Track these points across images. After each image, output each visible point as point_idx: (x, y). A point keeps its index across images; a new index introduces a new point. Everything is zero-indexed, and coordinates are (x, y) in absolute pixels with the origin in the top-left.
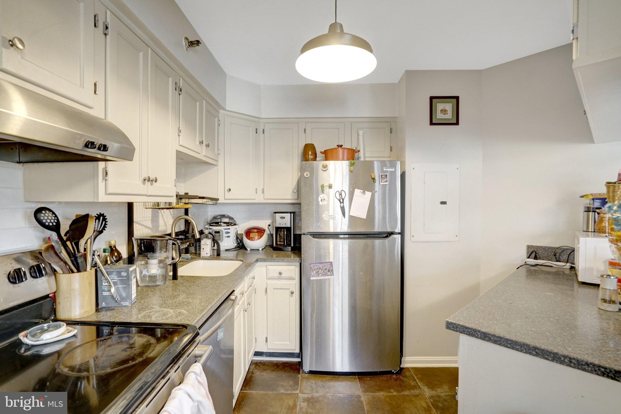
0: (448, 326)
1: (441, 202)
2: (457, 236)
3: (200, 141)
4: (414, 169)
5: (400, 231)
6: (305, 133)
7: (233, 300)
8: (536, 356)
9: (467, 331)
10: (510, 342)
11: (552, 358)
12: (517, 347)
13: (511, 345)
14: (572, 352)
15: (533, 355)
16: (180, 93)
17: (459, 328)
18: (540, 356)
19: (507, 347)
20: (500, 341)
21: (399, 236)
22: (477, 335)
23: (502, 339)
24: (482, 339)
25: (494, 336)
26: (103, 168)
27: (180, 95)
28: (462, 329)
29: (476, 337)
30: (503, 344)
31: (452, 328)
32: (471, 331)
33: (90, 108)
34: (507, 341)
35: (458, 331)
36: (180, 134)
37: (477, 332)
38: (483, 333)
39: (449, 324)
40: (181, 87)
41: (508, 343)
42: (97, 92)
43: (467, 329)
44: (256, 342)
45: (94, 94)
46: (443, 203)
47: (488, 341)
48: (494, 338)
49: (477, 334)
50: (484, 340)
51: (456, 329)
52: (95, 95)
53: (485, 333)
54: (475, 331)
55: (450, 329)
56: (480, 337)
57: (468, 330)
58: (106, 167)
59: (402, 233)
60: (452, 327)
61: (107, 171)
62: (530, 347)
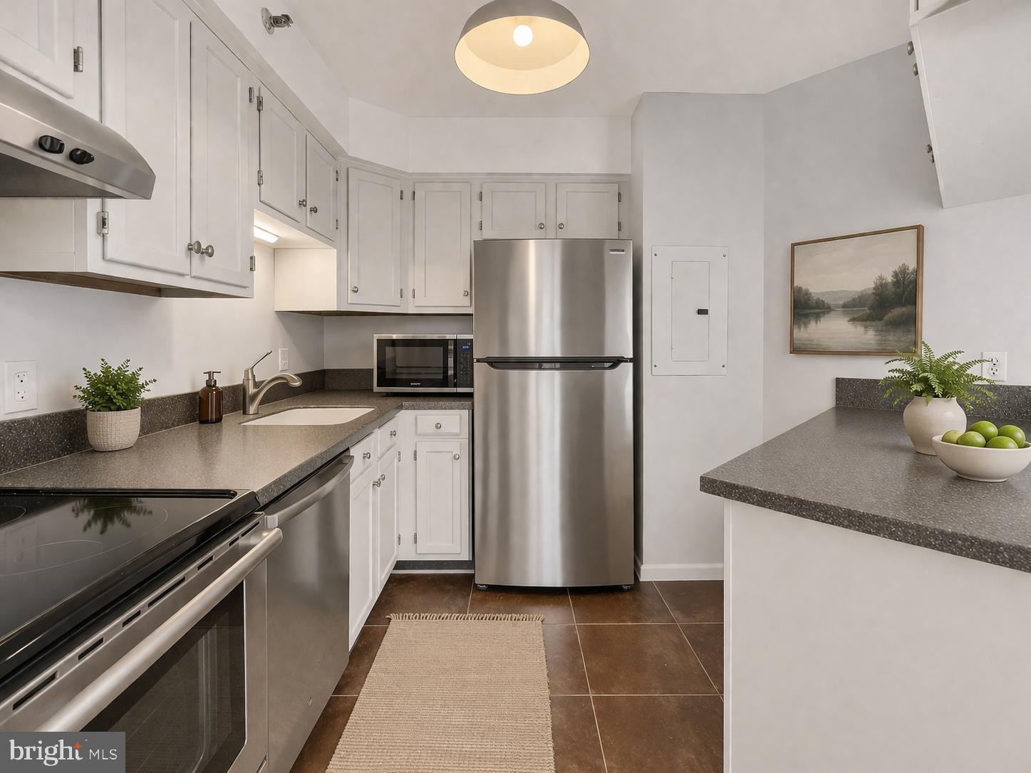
0: (705, 487)
1: (699, 311)
2: (724, 367)
3: (300, 202)
4: (656, 254)
5: (631, 356)
6: (481, 200)
7: (345, 465)
8: (850, 528)
9: (736, 494)
10: (808, 507)
11: (877, 529)
12: (818, 515)
13: (809, 512)
14: (909, 519)
15: (845, 528)
16: (260, 108)
17: (723, 489)
18: (856, 527)
19: (801, 516)
20: (791, 507)
21: (631, 365)
22: (751, 500)
23: (793, 501)
24: (760, 506)
25: (780, 497)
26: (98, 213)
27: (261, 112)
28: (728, 490)
29: (750, 503)
30: (795, 511)
31: (712, 491)
32: (743, 494)
33: (68, 97)
34: (801, 506)
35: (721, 494)
36: (262, 182)
37: (753, 494)
38: (762, 494)
39: (707, 484)
40: (261, 99)
41: (802, 510)
42: (80, 68)
43: (737, 490)
44: (399, 545)
45: (75, 71)
46: (703, 312)
47: (769, 508)
48: (780, 503)
49: (752, 497)
50: (763, 507)
51: (718, 492)
52: (77, 73)
53: (765, 494)
54: (748, 491)
55: (708, 492)
56: (756, 502)
57: (739, 492)
58: (103, 212)
59: (637, 361)
60: (711, 488)
61: (105, 219)
62: (838, 513)
